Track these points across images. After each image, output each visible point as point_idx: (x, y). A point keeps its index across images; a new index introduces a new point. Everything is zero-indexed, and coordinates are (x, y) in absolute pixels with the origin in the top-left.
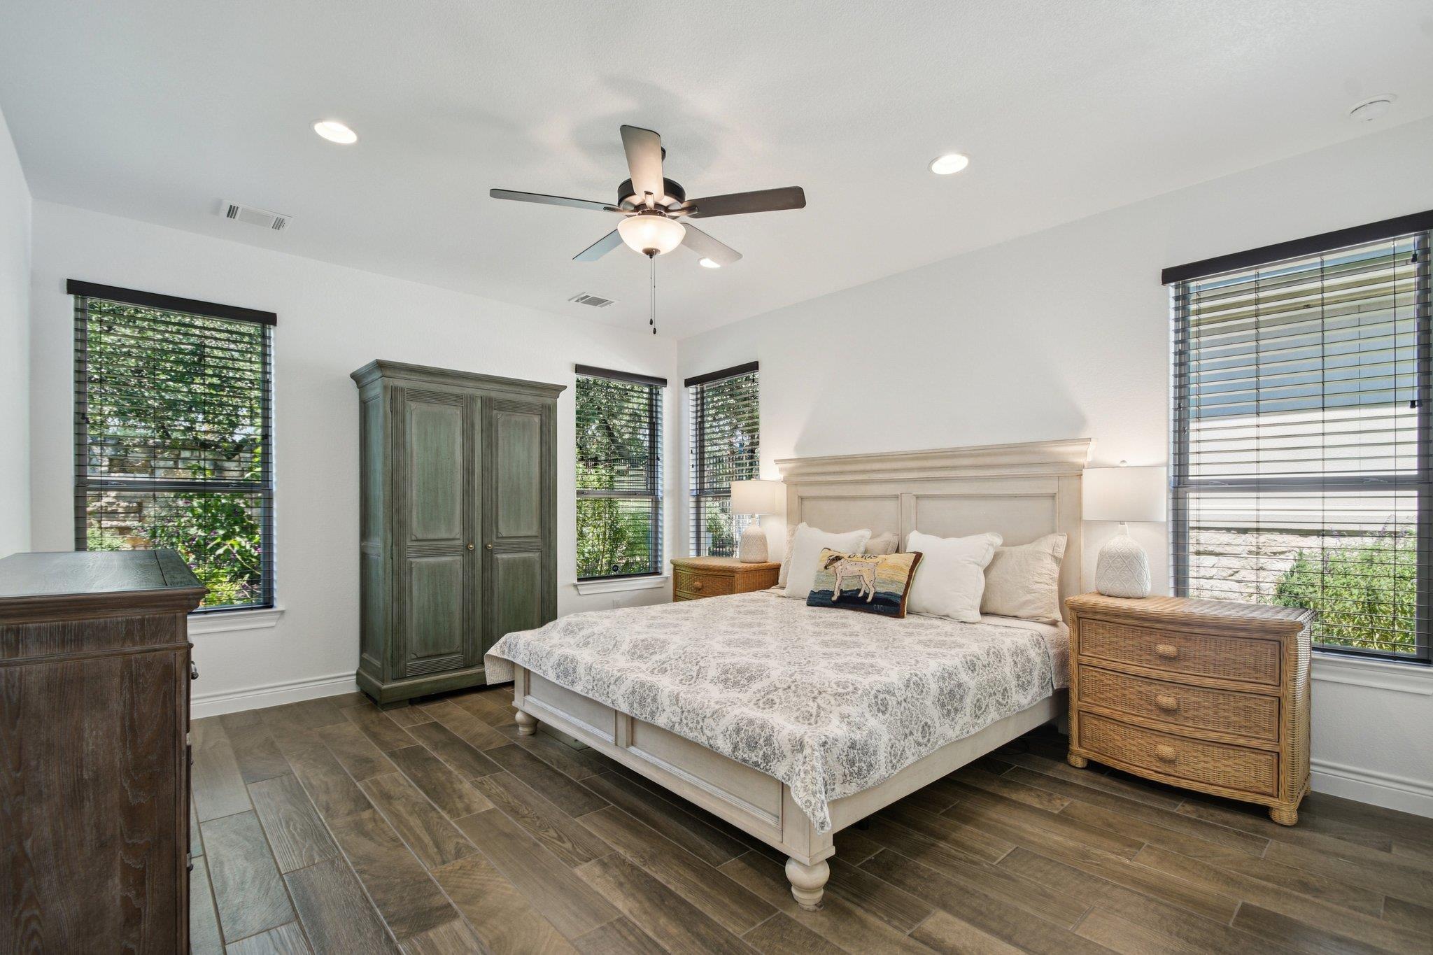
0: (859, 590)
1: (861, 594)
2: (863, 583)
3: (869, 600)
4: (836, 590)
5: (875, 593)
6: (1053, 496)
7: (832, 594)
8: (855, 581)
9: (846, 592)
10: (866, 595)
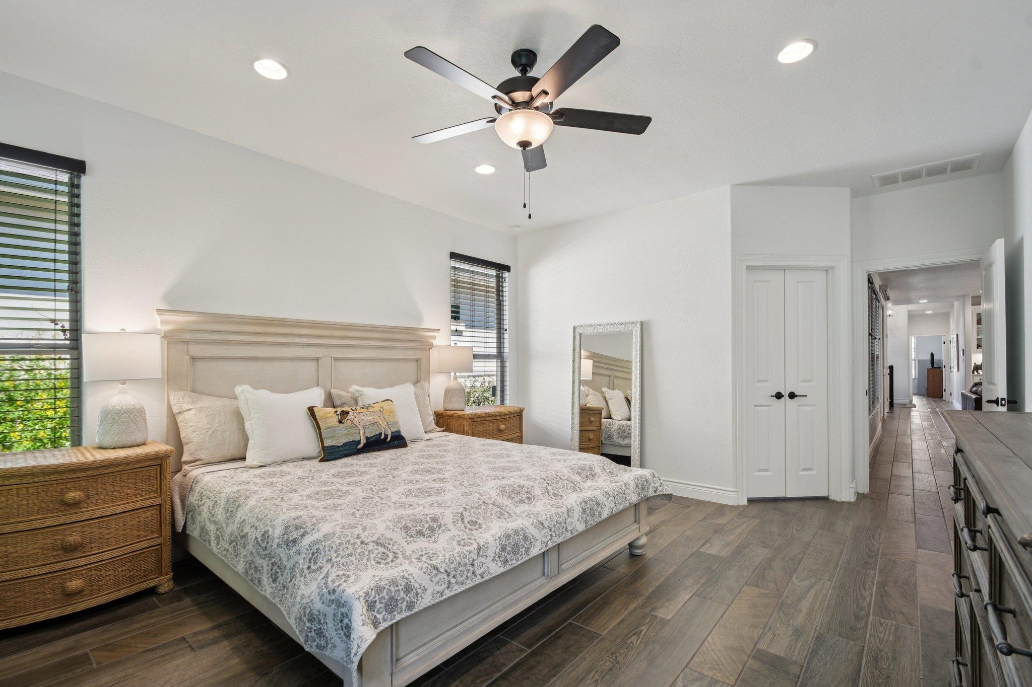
0: (380, 434)
1: (383, 437)
2: (382, 428)
3: (389, 439)
4: (362, 438)
5: (392, 433)
6: (417, 361)
7: (359, 442)
8: (376, 427)
9: (371, 438)
10: (386, 436)
